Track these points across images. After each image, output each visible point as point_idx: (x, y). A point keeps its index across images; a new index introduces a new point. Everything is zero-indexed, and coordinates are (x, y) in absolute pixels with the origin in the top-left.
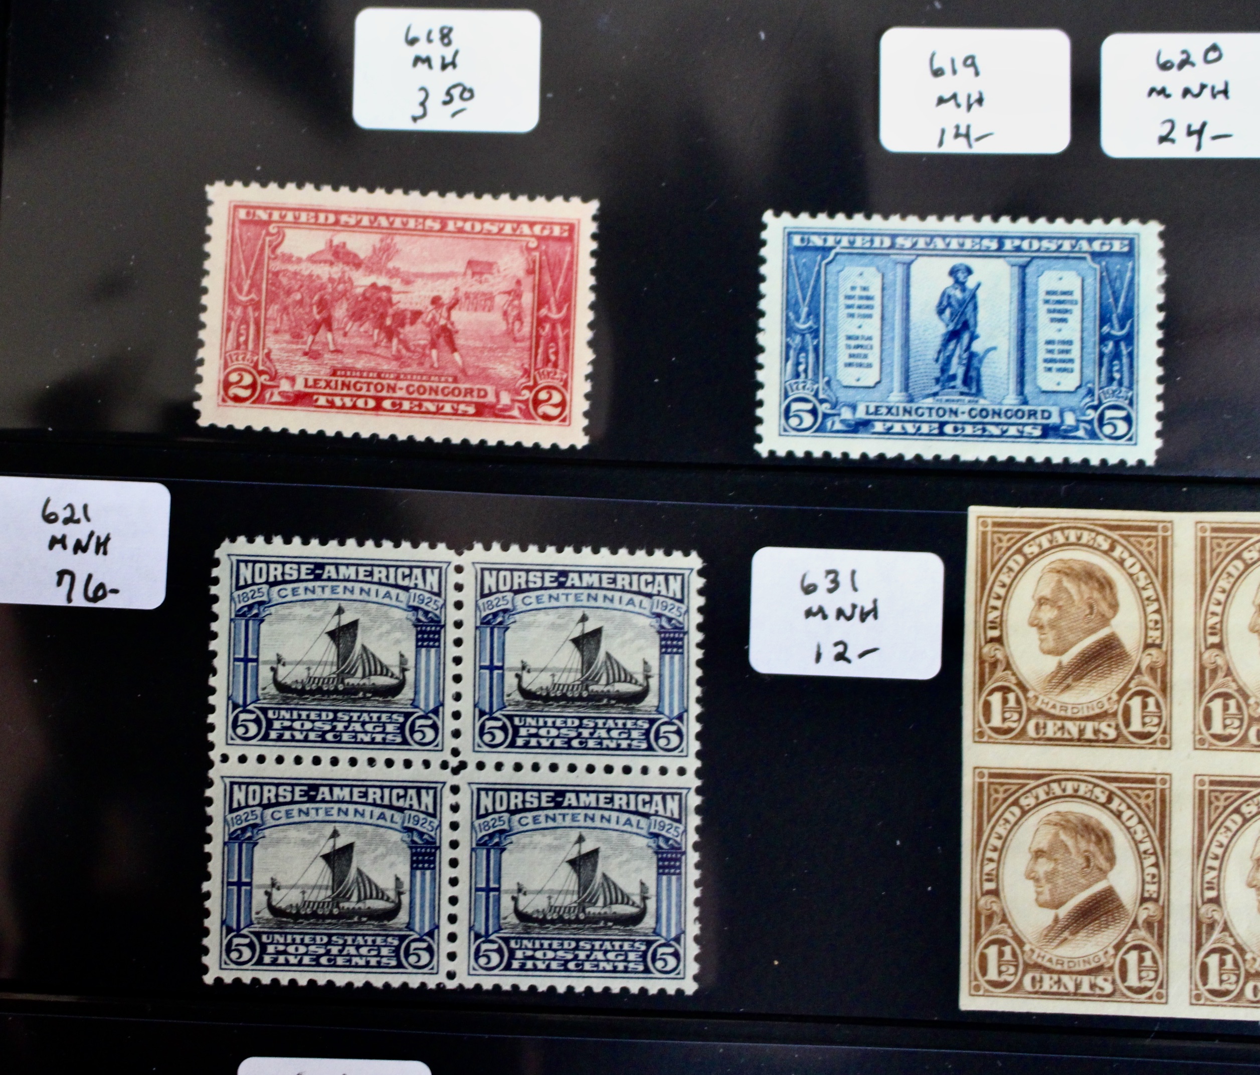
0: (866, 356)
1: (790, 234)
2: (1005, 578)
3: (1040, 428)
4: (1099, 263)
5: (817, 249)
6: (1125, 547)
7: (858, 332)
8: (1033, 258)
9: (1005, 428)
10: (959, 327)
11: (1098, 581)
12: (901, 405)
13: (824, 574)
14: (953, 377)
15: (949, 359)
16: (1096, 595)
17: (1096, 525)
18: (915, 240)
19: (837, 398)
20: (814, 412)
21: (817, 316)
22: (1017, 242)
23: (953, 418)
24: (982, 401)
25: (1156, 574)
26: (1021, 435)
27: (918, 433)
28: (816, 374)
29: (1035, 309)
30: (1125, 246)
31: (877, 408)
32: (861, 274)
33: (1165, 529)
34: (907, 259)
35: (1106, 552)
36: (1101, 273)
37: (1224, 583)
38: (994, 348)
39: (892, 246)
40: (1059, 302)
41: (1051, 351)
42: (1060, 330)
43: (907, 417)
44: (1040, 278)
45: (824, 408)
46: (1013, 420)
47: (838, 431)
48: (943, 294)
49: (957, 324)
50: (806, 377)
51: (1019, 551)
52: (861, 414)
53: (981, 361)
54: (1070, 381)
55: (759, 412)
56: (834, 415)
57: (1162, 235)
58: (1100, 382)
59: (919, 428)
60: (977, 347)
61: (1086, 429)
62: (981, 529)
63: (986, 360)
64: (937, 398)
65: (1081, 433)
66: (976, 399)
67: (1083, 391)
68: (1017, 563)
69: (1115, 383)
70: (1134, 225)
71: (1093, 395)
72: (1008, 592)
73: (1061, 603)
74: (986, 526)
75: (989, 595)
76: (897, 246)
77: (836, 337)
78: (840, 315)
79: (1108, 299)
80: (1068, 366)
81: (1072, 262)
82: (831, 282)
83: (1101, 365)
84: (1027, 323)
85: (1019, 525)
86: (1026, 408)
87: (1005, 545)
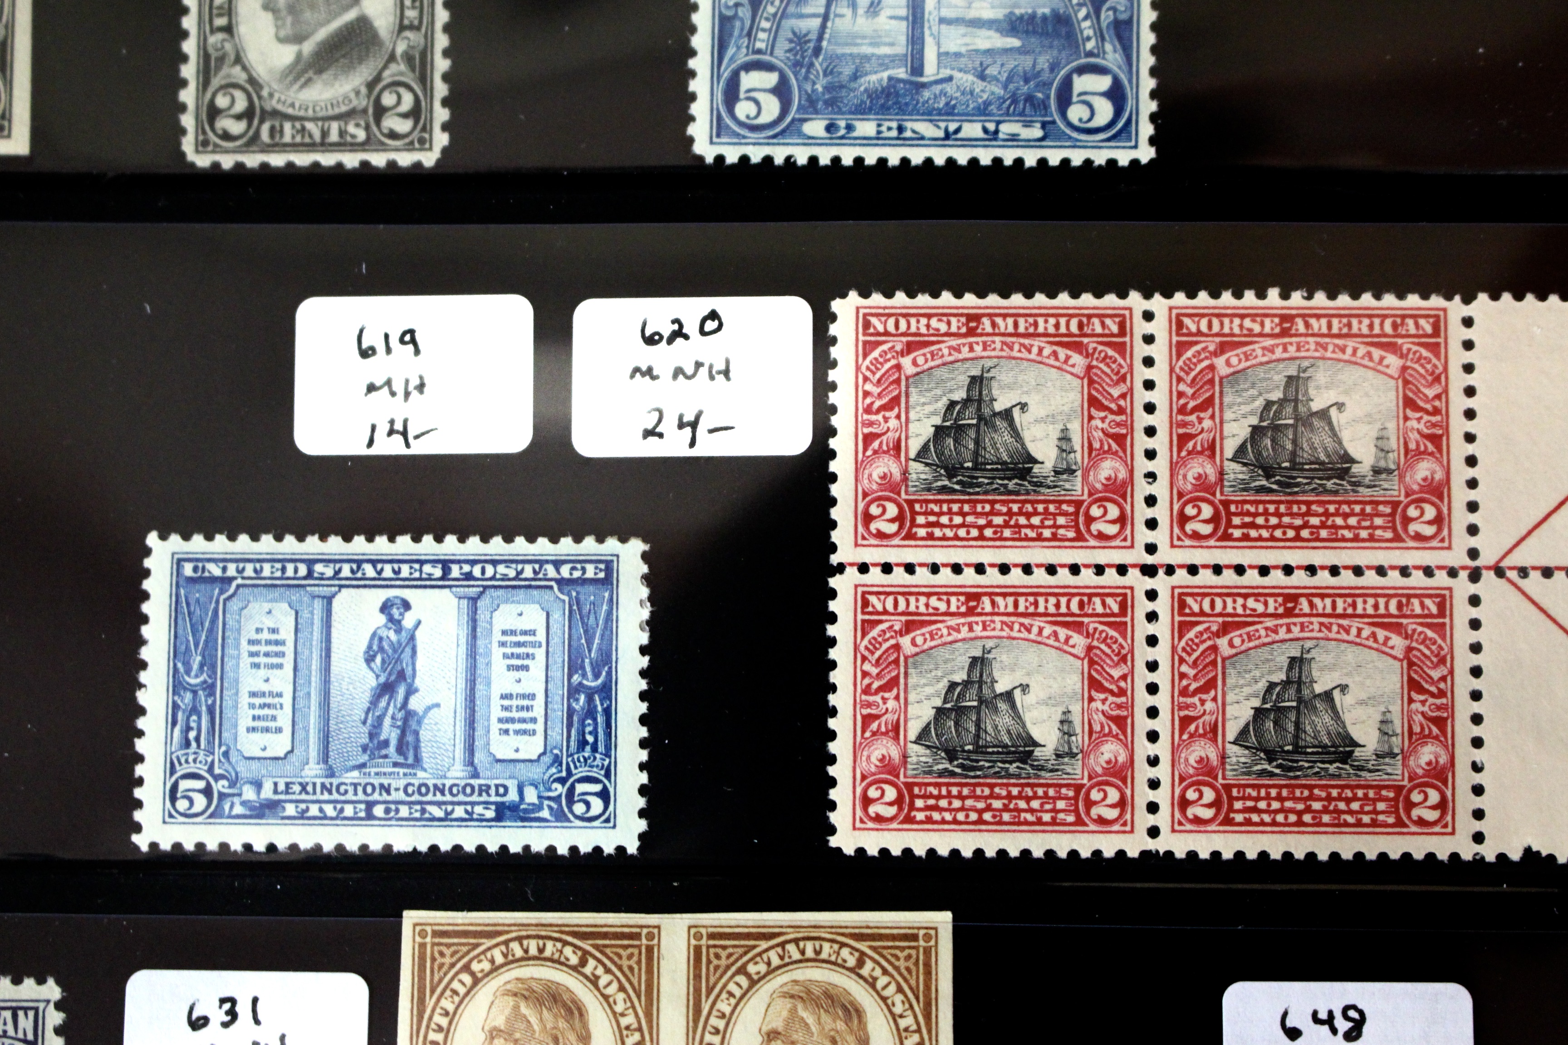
0: (274, 718)
1: (179, 561)
2: (447, 1004)
3: (493, 807)
4: (569, 594)
5: (213, 580)
6: (599, 961)
7: (265, 688)
8: (485, 587)
9: (450, 808)
10: (393, 678)
11: (565, 1005)
12: (318, 781)
13: (218, 1003)
14: (386, 743)
15: (380, 719)
16: (562, 1024)
17: (562, 932)
18: (338, 566)
19: (237, 774)
20: (207, 792)
21: (213, 667)
22: (466, 568)
23: (385, 797)
24: (421, 774)
25: (639, 997)
26: (470, 817)
27: (340, 816)
28: (211, 743)
29: (489, 653)
30: (601, 570)
31: (287, 785)
32: (270, 612)
33: (650, 936)
34: (326, 591)
35: (574, 968)
36: (570, 606)
37: (724, 1006)
38: (438, 705)
39: (310, 575)
40: (519, 644)
41: (506, 708)
42: (519, 681)
43: (326, 796)
44: (496, 614)
45: (220, 786)
46: (461, 798)
47: (238, 817)
48: (374, 634)
49: (390, 674)
50: (199, 746)
51: (467, 968)
52: (267, 792)
53: (419, 723)
54: (532, 747)
55: (138, 793)
56: (233, 795)
57: (645, 556)
58: (568, 747)
59: (342, 810)
60: (415, 703)
61: (550, 807)
62: (418, 939)
63: (426, 721)
64: (364, 770)
65: (545, 813)
66: (412, 771)
67: (547, 759)
68: (463, 984)
69: (588, 748)
70: (612, 545)
71: (561, 764)
72: (450, 1023)
73: (517, 1035)
74: (425, 937)
75: (428, 1027)
76: (316, 575)
77: (237, 694)
78: (241, 665)
79: (580, 639)
80: (529, 726)
81: (535, 592)
82: (230, 622)
83: (570, 725)
84: (478, 672)
85: (465, 934)
86: (476, 782)
87: (448, 960)
